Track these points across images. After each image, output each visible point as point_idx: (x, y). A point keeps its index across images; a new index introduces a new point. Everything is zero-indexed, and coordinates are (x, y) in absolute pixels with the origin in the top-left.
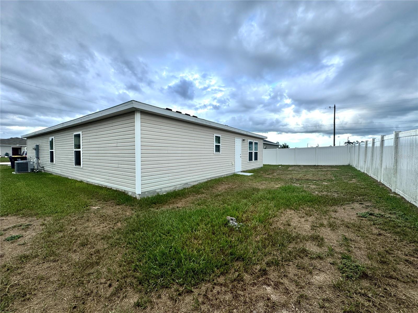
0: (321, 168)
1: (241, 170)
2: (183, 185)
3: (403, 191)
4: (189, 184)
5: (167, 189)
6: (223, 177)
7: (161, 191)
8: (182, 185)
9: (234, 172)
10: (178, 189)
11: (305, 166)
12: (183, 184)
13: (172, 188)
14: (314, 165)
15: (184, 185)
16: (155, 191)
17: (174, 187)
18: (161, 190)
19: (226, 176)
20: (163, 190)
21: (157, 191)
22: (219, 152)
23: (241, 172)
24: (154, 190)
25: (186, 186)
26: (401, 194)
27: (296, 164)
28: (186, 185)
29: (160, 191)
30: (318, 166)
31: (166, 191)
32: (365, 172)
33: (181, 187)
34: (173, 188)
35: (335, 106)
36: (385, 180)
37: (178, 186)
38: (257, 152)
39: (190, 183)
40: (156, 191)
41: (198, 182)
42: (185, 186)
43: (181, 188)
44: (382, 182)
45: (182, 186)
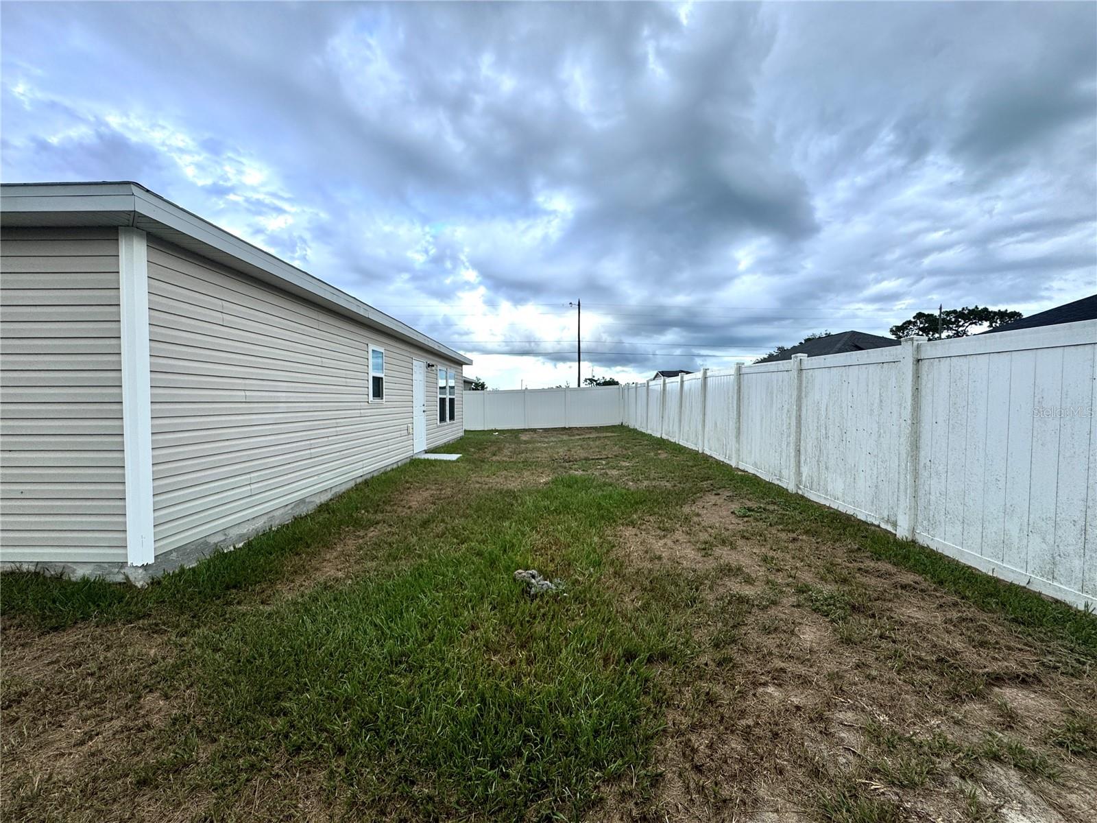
0: (579, 432)
1: (426, 449)
2: (292, 508)
3: (755, 465)
4: (310, 502)
5: (244, 530)
6: (389, 469)
7: (225, 540)
8: (289, 507)
9: (410, 454)
10: (277, 522)
11: (546, 430)
12: (293, 505)
13: (260, 524)
14: (563, 426)
15: (295, 506)
16: (202, 544)
17: (265, 518)
18: (225, 535)
19: (395, 466)
20: (234, 533)
21: (212, 542)
22: (379, 396)
23: (426, 453)
24: (202, 540)
25: (303, 510)
26: (751, 470)
27: (527, 428)
28: (302, 506)
29: (223, 538)
30: (570, 428)
31: (241, 536)
32: (665, 437)
33: (286, 513)
34: (265, 523)
35: (579, 302)
36: (713, 449)
37: (277, 513)
38: (454, 399)
39: (312, 499)
40: (206, 543)
41: (333, 492)
42: (297, 512)
43: (288, 520)
44: (708, 452)
45: (290, 512)
